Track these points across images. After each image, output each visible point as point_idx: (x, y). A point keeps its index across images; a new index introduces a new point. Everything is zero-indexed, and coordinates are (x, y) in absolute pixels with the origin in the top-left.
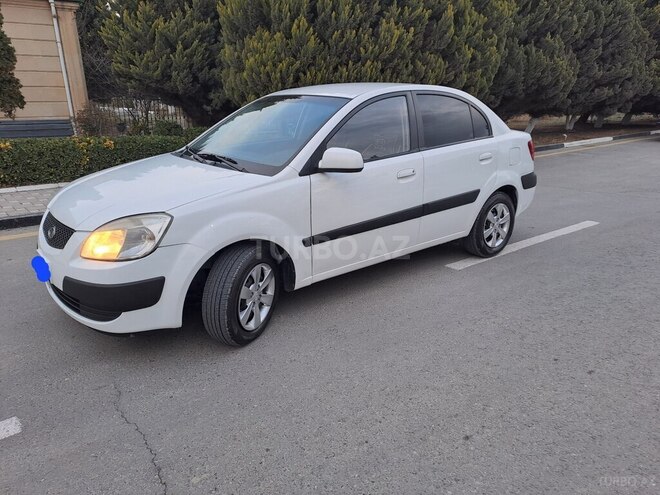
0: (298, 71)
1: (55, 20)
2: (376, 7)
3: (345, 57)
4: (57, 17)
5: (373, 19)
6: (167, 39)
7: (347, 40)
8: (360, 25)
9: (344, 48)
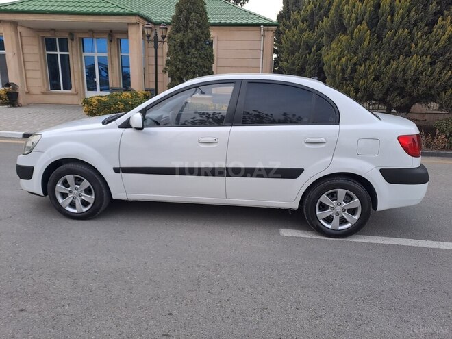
0: (355, 64)
1: (262, 38)
2: (433, 7)
3: (397, 52)
4: (264, 36)
5: (430, 17)
6: (307, 44)
7: (399, 38)
8: (415, 24)
9: (396, 45)
